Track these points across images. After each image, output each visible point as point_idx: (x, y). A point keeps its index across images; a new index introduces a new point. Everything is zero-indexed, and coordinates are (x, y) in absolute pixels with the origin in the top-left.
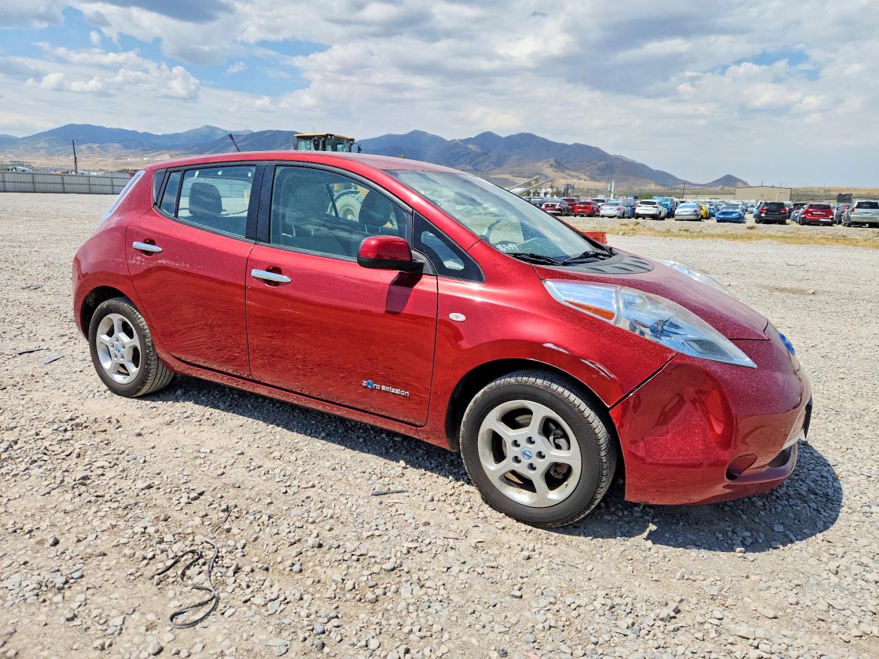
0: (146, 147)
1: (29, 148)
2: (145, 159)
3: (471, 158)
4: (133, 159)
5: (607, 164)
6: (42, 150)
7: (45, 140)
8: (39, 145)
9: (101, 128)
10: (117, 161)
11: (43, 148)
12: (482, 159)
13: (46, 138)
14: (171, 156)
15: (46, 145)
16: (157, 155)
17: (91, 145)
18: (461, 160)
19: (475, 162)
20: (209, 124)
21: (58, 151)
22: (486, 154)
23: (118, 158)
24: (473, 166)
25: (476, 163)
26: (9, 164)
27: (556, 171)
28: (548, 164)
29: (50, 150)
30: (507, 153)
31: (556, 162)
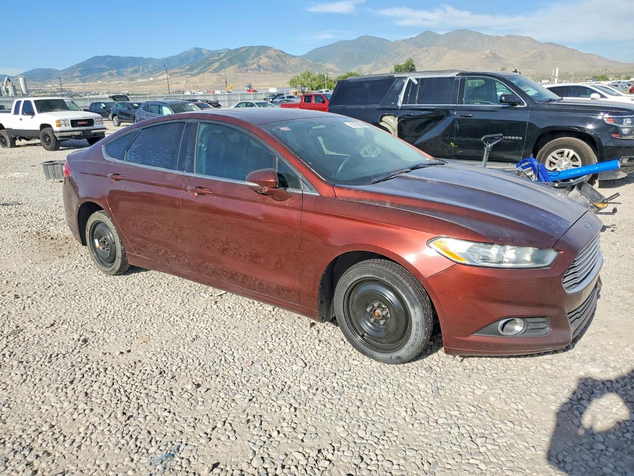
0: (151, 70)
1: (68, 78)
2: (151, 79)
4: (142, 80)
6: (77, 79)
8: (74, 75)
9: (117, 57)
10: (131, 82)
11: (76, 77)
13: (80, 69)
14: (170, 75)
15: (80, 75)
16: (160, 75)
17: (111, 71)
19: (418, 58)
20: (196, 47)
21: (88, 78)
22: (426, 51)
23: (131, 80)
25: (418, 60)
26: (56, 91)
27: (492, 62)
28: (485, 56)
29: (83, 78)
30: (446, 50)
31: (492, 53)
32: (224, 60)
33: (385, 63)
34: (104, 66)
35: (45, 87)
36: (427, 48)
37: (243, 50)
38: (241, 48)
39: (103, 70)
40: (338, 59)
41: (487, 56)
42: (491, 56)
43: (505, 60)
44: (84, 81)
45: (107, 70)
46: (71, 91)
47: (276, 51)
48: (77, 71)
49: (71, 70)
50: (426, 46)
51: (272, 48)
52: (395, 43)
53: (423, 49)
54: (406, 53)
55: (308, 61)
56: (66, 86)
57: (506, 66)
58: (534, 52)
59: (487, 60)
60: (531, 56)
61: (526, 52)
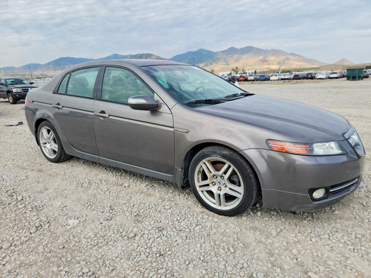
1: (46, 68)
3: (225, 59)
5: (286, 58)
6: (51, 69)
7: (52, 65)
8: (50, 67)
9: (73, 58)
11: (51, 68)
12: (229, 59)
13: (53, 64)
15: (53, 67)
17: (70, 65)
18: (221, 60)
20: (115, 53)
21: (58, 69)
22: (232, 57)
24: (226, 62)
25: (227, 61)
26: (40, 75)
27: (263, 62)
28: (259, 59)
29: (55, 69)
30: (241, 56)
31: (263, 58)
33: (211, 63)
34: (66, 62)
35: (34, 73)
36: (231, 55)
37: (139, 56)
38: (138, 55)
39: (66, 65)
40: (187, 61)
41: (261, 60)
42: (262, 59)
43: (269, 61)
44: (55, 70)
45: (68, 65)
46: (47, 75)
47: (155, 56)
48: (51, 65)
49: (49, 64)
50: (232, 54)
51: (154, 55)
52: (216, 53)
53: (229, 56)
54: (221, 58)
56: (45, 73)
57: (270, 64)
58: (284, 57)
59: (261, 62)
60: (283, 60)
61: (280, 58)
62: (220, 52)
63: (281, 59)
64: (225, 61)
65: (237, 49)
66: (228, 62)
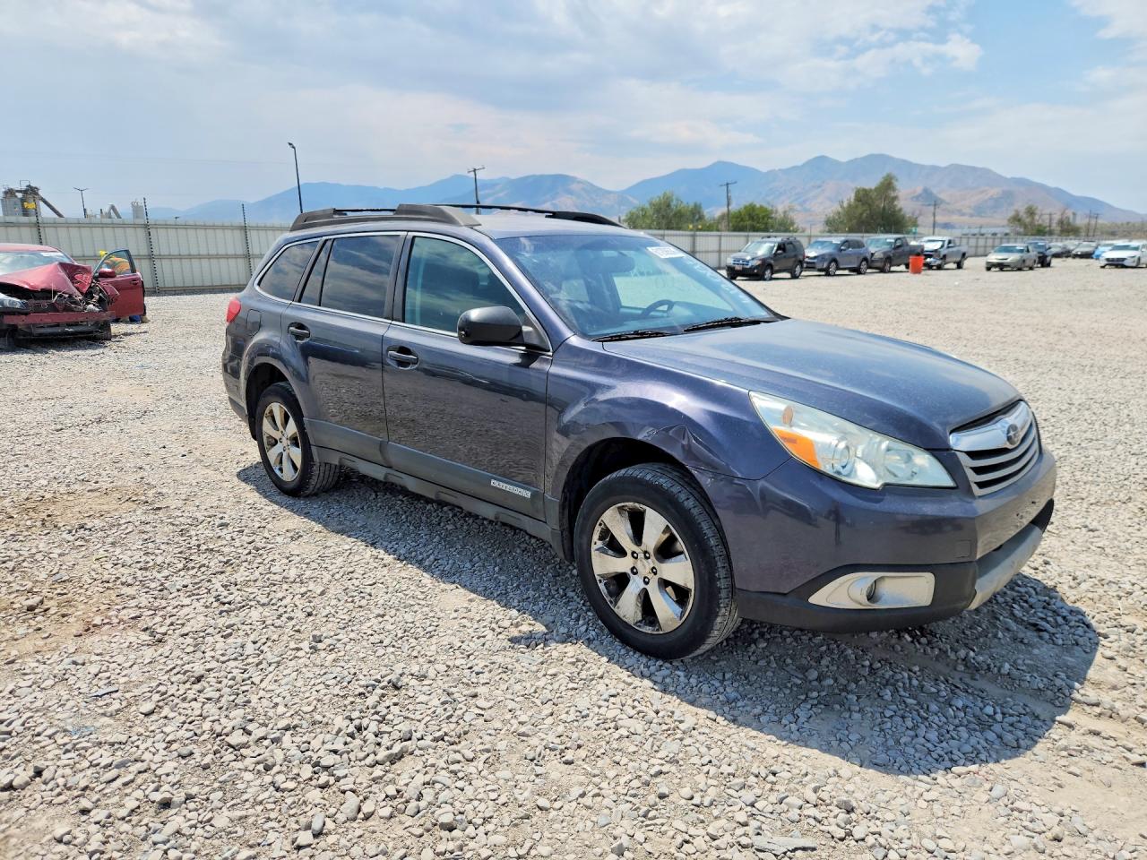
32: (501, 195)
36: (818, 182)
37: (530, 180)
38: (528, 177)
41: (920, 195)
43: (948, 204)
47: (579, 182)
50: (820, 179)
51: (576, 178)
52: (768, 174)
53: (813, 183)
54: (785, 191)
55: (631, 199)
57: (952, 212)
58: (995, 192)
59: (920, 203)
60: (991, 198)
61: (982, 192)
62: (780, 170)
63: (989, 195)
64: (796, 200)
65: (836, 163)
66: (808, 203)
